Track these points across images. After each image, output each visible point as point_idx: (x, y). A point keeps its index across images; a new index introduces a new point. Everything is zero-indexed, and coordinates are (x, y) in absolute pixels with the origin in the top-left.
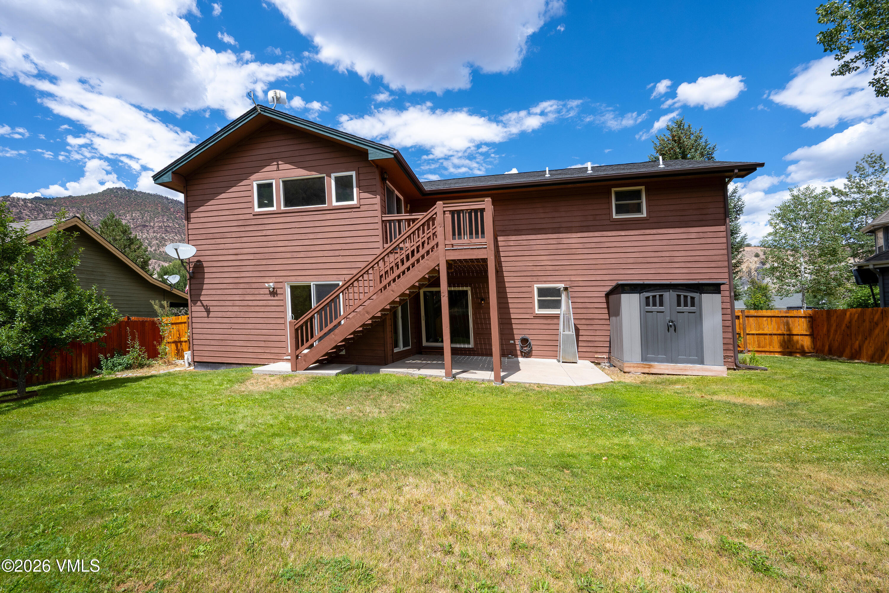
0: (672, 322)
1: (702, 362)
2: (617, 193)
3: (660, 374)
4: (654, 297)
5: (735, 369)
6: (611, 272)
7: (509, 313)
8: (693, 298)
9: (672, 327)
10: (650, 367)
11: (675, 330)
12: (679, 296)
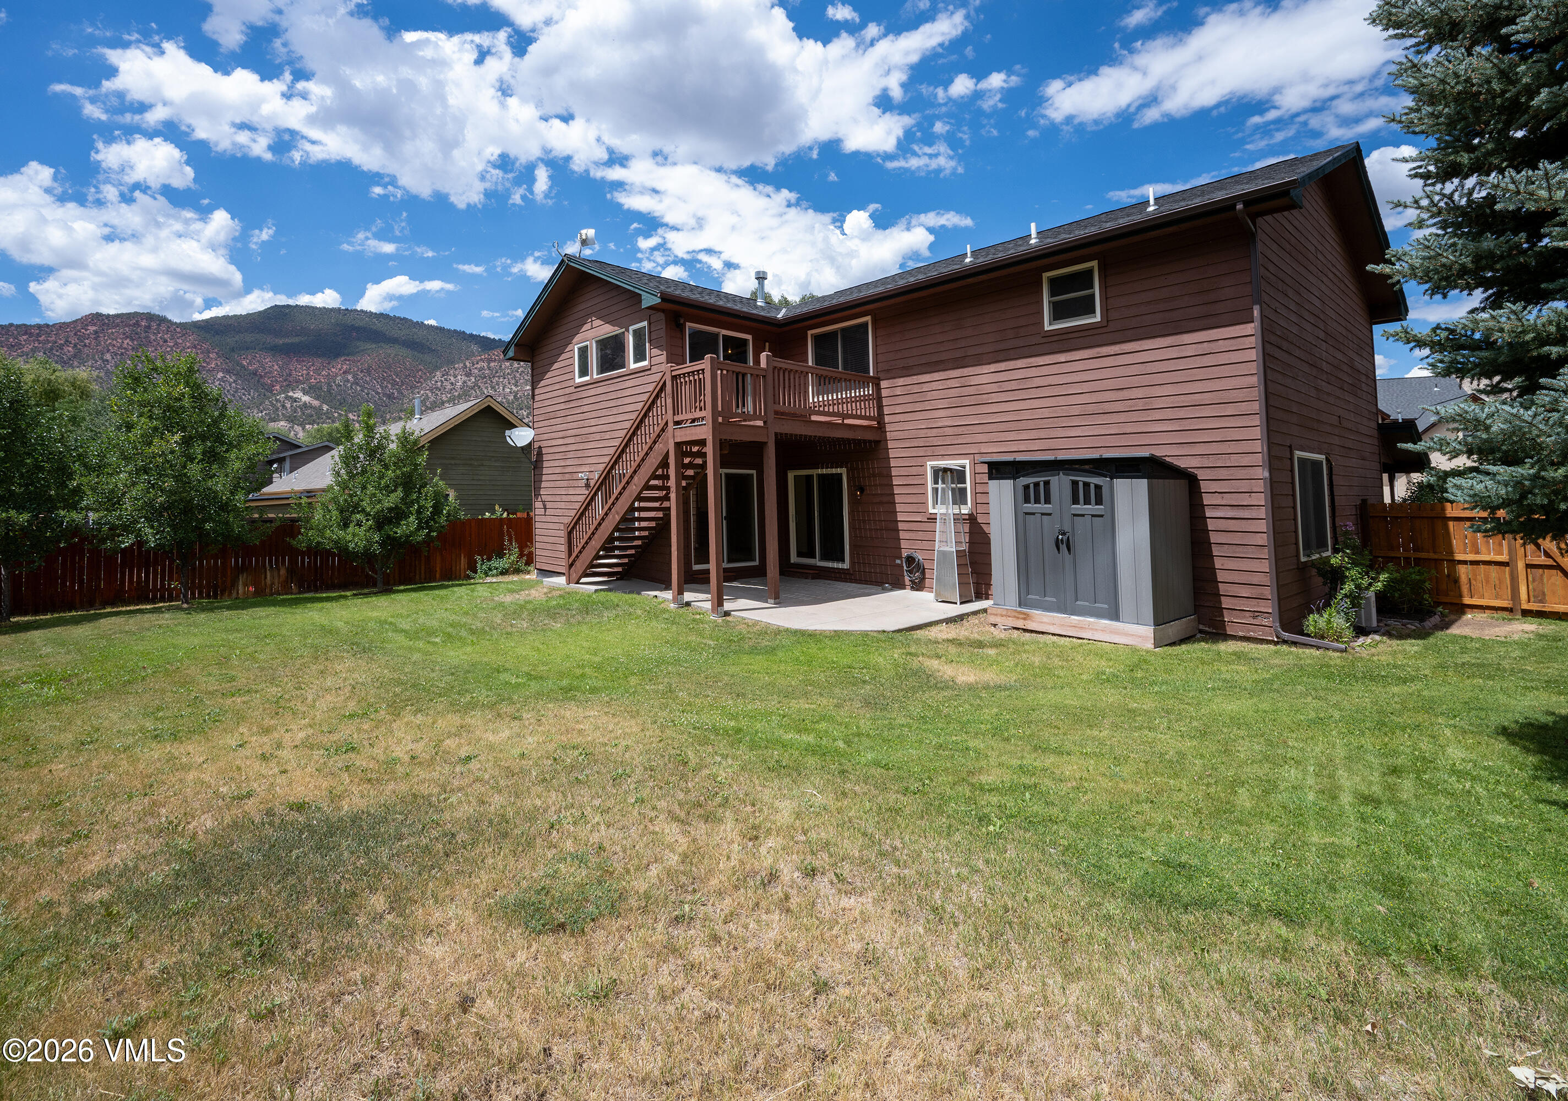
0: (1064, 534)
1: (1114, 615)
2: (1052, 281)
3: (1043, 633)
4: (1037, 485)
5: (1276, 643)
6: (1042, 434)
7: (895, 512)
8: (1098, 487)
9: (1064, 543)
10: (1026, 617)
11: (1069, 549)
12: (1075, 483)
